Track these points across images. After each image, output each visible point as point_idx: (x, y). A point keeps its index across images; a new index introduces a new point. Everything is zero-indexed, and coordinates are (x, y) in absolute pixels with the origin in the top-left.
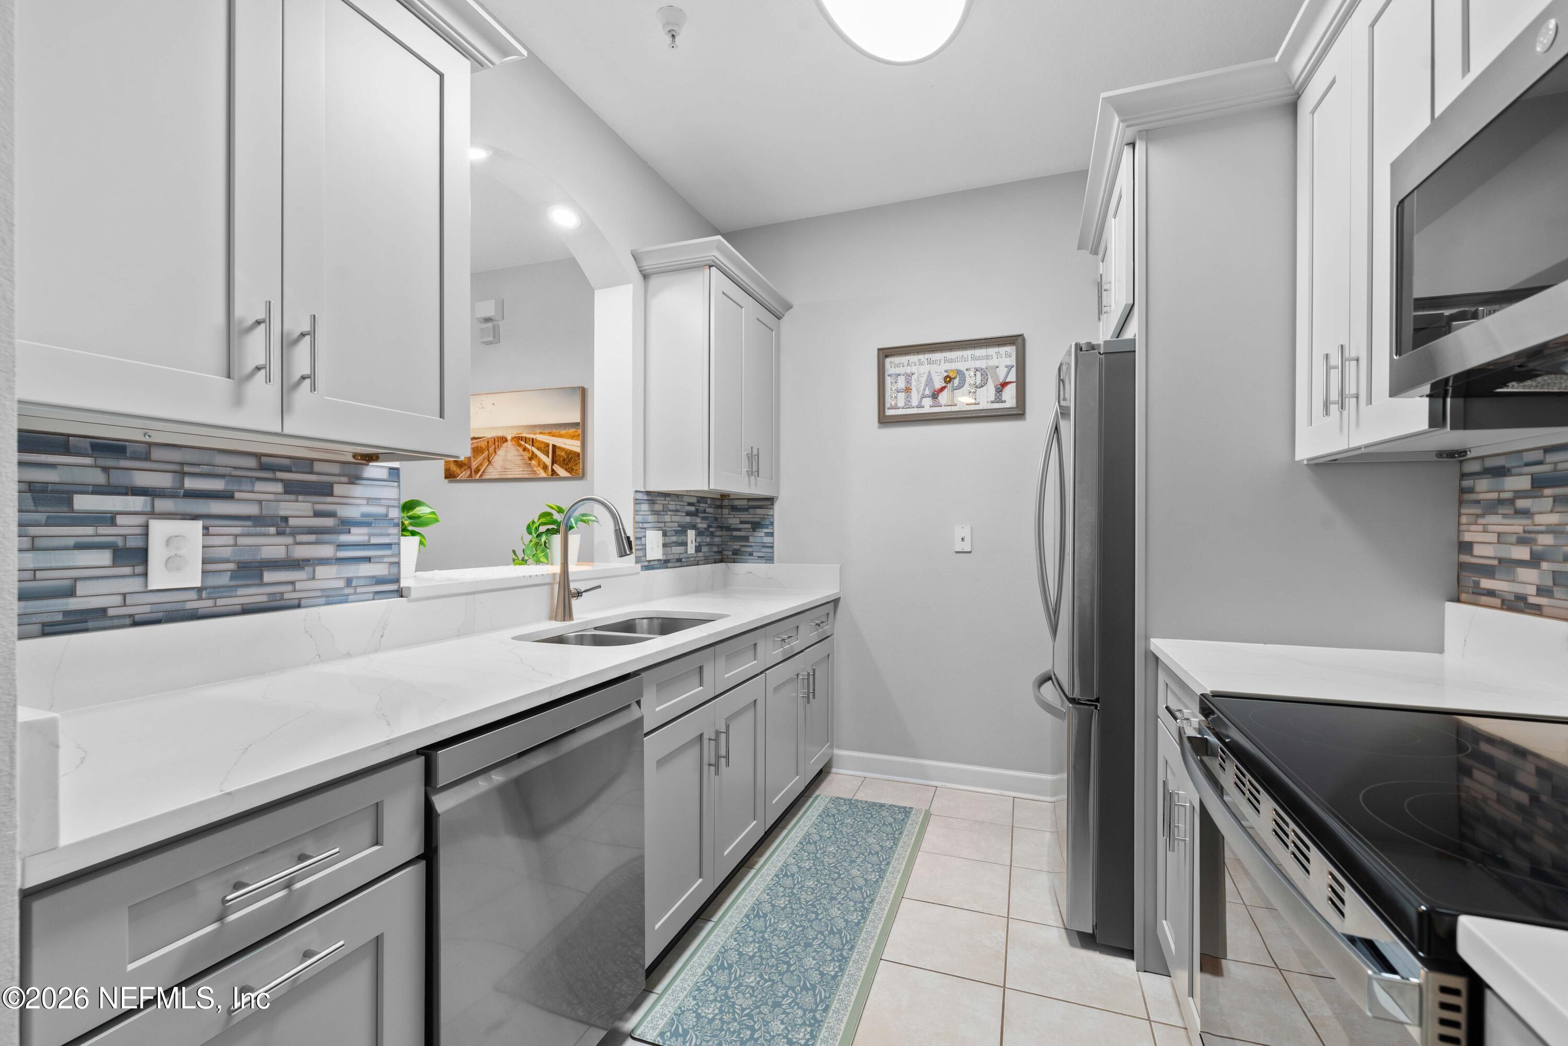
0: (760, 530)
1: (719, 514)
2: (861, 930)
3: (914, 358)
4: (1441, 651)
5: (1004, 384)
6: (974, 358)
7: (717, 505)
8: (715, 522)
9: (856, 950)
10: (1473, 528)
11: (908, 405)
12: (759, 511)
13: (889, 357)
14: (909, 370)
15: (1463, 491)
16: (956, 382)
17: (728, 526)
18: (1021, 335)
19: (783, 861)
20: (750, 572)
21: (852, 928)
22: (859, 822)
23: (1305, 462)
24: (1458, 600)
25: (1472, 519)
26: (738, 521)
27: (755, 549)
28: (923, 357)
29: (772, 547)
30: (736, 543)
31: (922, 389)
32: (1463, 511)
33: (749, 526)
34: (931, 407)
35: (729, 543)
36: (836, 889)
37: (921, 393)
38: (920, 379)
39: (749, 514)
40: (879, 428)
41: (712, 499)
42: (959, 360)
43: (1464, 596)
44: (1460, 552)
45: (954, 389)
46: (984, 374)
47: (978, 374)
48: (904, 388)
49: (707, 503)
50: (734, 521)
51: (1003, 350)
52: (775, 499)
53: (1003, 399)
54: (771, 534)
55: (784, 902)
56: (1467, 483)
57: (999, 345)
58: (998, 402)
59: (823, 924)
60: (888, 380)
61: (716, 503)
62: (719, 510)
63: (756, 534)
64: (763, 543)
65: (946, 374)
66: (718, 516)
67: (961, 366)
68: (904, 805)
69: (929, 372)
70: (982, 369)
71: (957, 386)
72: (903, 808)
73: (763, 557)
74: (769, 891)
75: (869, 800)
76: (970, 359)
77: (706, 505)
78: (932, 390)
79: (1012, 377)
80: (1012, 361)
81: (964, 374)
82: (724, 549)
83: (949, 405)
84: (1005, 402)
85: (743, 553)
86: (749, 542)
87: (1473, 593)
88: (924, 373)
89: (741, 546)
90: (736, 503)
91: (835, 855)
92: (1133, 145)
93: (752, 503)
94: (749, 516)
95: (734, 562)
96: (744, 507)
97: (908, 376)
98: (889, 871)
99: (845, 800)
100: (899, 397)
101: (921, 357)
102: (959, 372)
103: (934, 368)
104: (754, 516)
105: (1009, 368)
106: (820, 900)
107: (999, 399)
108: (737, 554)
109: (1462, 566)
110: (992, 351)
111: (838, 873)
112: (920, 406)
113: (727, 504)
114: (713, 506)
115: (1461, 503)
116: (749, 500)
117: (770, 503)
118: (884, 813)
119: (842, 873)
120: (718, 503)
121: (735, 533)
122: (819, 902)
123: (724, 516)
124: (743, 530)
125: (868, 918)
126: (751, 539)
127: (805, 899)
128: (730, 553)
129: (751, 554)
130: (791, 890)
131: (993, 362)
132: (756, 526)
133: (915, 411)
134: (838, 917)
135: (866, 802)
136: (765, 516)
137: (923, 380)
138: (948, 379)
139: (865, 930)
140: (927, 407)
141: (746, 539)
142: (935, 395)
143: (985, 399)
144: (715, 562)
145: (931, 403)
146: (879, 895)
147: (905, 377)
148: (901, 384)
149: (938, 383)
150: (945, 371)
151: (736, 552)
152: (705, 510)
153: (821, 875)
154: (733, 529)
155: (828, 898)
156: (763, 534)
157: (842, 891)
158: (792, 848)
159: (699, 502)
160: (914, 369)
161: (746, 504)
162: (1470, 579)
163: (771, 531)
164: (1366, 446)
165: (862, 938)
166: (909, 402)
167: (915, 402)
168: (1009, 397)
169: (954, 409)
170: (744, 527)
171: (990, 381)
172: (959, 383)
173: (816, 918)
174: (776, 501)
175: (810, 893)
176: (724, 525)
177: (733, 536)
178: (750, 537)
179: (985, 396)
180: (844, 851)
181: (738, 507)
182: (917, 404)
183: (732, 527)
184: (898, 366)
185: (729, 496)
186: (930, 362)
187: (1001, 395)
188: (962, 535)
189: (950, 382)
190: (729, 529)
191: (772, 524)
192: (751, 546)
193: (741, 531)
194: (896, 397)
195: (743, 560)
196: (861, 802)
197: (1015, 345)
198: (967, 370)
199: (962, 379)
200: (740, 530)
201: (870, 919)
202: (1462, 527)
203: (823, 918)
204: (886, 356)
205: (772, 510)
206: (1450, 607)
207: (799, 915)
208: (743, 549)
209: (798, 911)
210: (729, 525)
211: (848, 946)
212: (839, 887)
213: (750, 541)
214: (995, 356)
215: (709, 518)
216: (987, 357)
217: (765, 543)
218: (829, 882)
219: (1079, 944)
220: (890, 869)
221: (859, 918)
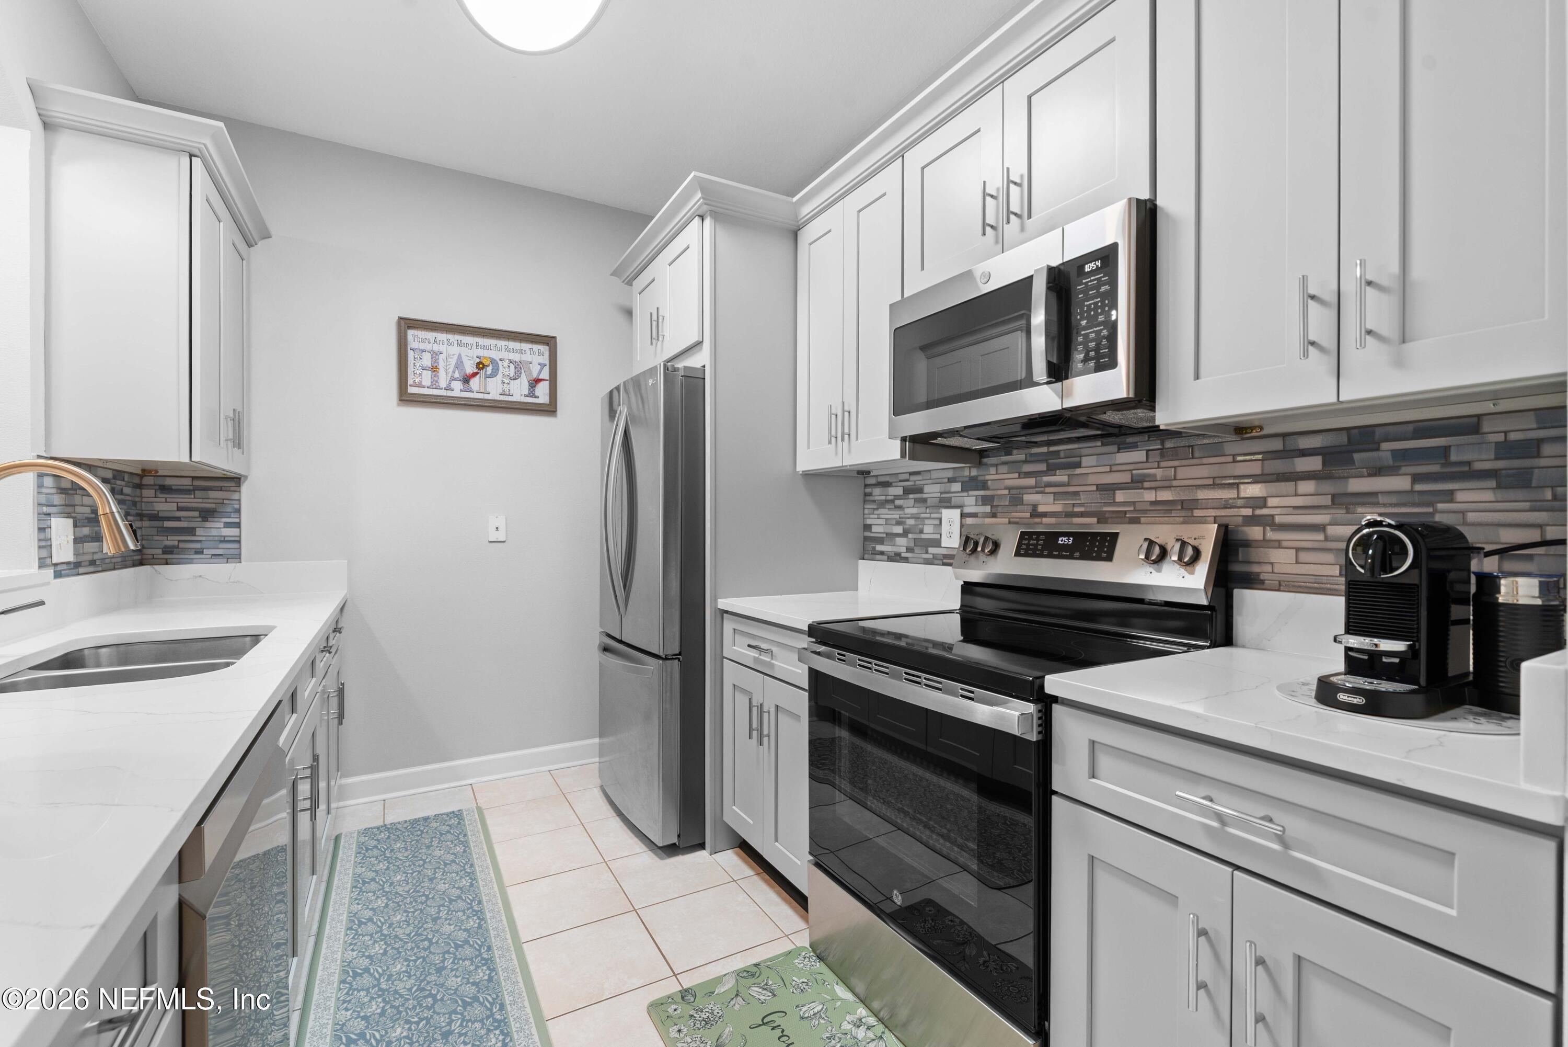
0: (216, 519)
1: (138, 497)
2: (487, 930)
3: (442, 336)
4: (857, 590)
5: (538, 381)
6: (507, 349)
7: (136, 484)
8: (134, 508)
9: (495, 948)
10: (872, 516)
11: (434, 385)
12: (212, 494)
13: (412, 329)
14: (436, 348)
15: (866, 495)
16: (489, 370)
17: (155, 514)
18: (554, 338)
19: (345, 912)
20: (200, 576)
21: (477, 933)
22: (411, 842)
23: (801, 473)
24: (863, 559)
25: (871, 511)
26: (174, 507)
27: (205, 544)
28: (453, 338)
29: (239, 542)
30: (169, 538)
31: (451, 370)
32: (866, 506)
33: (196, 514)
34: (461, 391)
35: (156, 538)
36: (433, 910)
37: (450, 375)
38: (449, 360)
39: (194, 498)
40: (399, 405)
41: (131, 474)
42: (492, 348)
43: (866, 556)
44: (864, 531)
45: (487, 377)
46: (519, 367)
47: (512, 366)
48: (430, 366)
49: (124, 480)
50: (165, 506)
51: (536, 347)
52: (242, 479)
53: (536, 394)
54: (238, 525)
55: (381, 947)
56: (868, 490)
57: (532, 342)
58: (531, 397)
59: (443, 944)
60: (411, 354)
61: (134, 481)
62: (138, 491)
63: (208, 524)
64: (221, 536)
65: (478, 360)
66: (137, 499)
67: (495, 355)
68: (450, 810)
69: (460, 355)
70: (516, 362)
71: (491, 374)
72: (451, 813)
73: (221, 555)
74: (352, 947)
75: (407, 819)
76: (503, 350)
77: (123, 483)
78: (462, 373)
79: (545, 374)
80: (545, 359)
81: (497, 363)
82: (146, 546)
83: (481, 393)
84: (538, 397)
85: (184, 551)
86: (195, 535)
87: (872, 554)
88: (454, 355)
89: (179, 541)
90: (169, 482)
91: (407, 881)
92: (702, 218)
93: (197, 483)
94: (195, 500)
95: (167, 564)
96: (187, 487)
97: (435, 355)
98: (478, 871)
99: (378, 828)
100: (423, 375)
101: (450, 336)
102: (492, 361)
103: (465, 352)
104: (204, 501)
105: (542, 366)
106: (422, 927)
107: (532, 394)
108: (171, 553)
109: (866, 539)
110: (526, 346)
111: (424, 895)
112: (448, 388)
113: (152, 483)
114: (131, 484)
115: (865, 501)
116: (194, 478)
117: (233, 485)
118: (434, 825)
119: (428, 893)
120: (136, 480)
121: (167, 524)
122: (423, 929)
123: (144, 500)
124: (182, 519)
125: (486, 917)
126: (199, 532)
127: (404, 933)
128: (160, 551)
129: (199, 552)
130: (379, 934)
131: (527, 357)
132: (207, 514)
133: (443, 393)
134: (454, 931)
135: (406, 822)
136: (225, 502)
137: (453, 361)
138: (481, 366)
139: (491, 928)
140: (457, 390)
141: (191, 531)
142: (466, 380)
143: (519, 391)
144: (134, 565)
145: (462, 388)
146: (483, 894)
147: (432, 355)
148: (427, 360)
149: (470, 368)
150: (477, 357)
151: (168, 550)
152: (122, 489)
153: (405, 905)
154: (162, 517)
155: (431, 921)
156: (222, 525)
157: (441, 908)
158: (348, 896)
159: (115, 477)
160: (442, 348)
161: (191, 484)
162: (870, 546)
163: (237, 520)
164: (850, 466)
165: (492, 935)
166: (437, 382)
167: (443, 383)
168: (542, 394)
169: (487, 397)
170: (183, 515)
171: (523, 374)
172: (492, 372)
173: (431, 943)
174: (244, 482)
175: (404, 926)
176: (144, 512)
177: (163, 527)
178: (197, 529)
179: (519, 388)
180: (414, 874)
181: (173, 487)
182: (445, 386)
183: (161, 514)
184: (422, 340)
185: (157, 472)
186: (460, 344)
187: (534, 390)
188: (497, 525)
189: (482, 368)
190: (155, 517)
191: (238, 511)
192: (200, 541)
193: (181, 521)
194: (420, 374)
195: (182, 561)
196: (399, 823)
197: (548, 345)
198: (500, 360)
199: (496, 368)
200: (178, 519)
201: (488, 917)
202: (866, 516)
203: (439, 939)
204: (409, 327)
205: (237, 494)
206: (861, 562)
207: (408, 950)
208: (182, 545)
209: (405, 948)
210: (156, 512)
211: (484, 949)
212: (434, 907)
213: (197, 534)
214: (528, 353)
215: (127, 502)
216: (521, 352)
217: (225, 537)
218: (420, 907)
219: (665, 856)
220: (478, 869)
221: (478, 921)
